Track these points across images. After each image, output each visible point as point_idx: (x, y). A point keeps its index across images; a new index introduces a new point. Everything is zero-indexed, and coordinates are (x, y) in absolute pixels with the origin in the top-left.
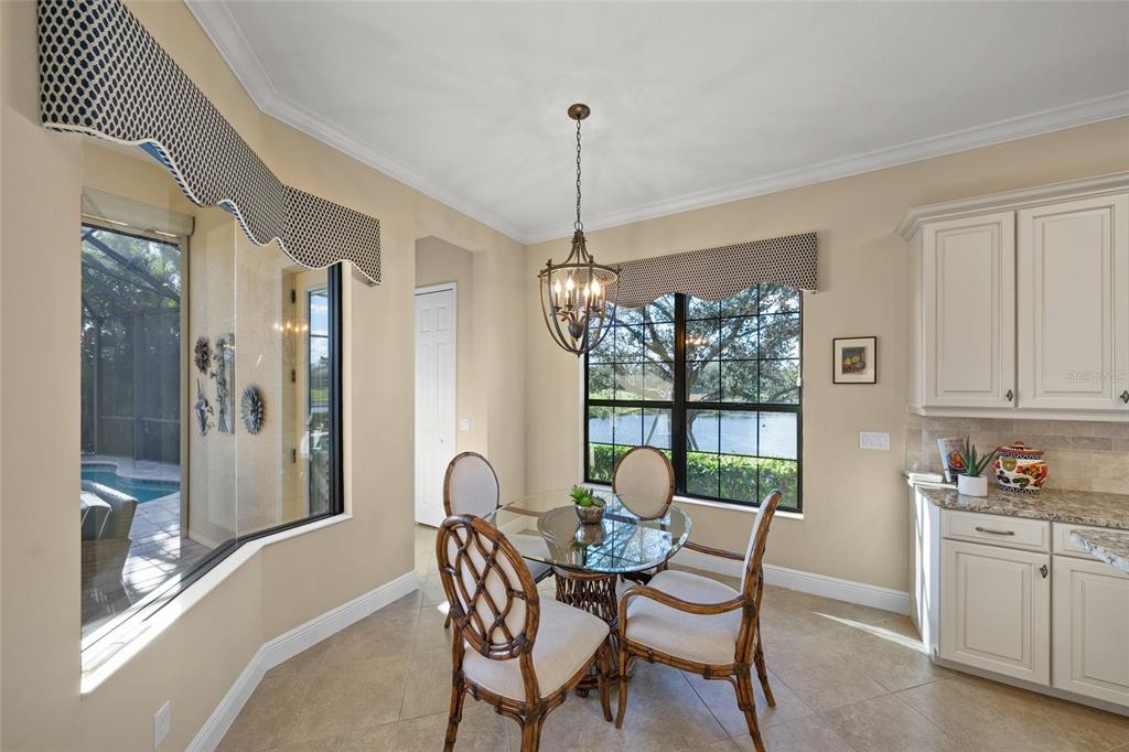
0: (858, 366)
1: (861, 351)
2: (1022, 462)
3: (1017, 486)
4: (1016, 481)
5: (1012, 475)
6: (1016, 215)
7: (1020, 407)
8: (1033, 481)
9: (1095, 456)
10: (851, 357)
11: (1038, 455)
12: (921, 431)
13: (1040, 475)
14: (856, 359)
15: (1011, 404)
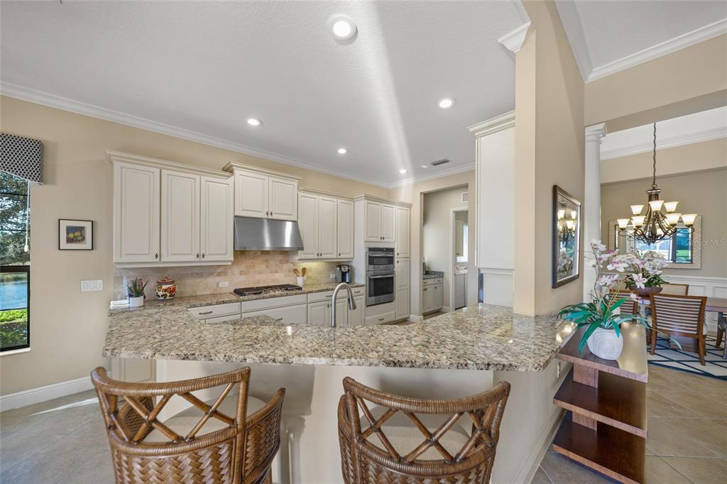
0: (80, 238)
1: (81, 229)
2: (164, 287)
3: (163, 298)
4: (162, 296)
5: (160, 293)
6: (161, 171)
7: (162, 260)
8: (168, 295)
9: (198, 280)
10: (74, 233)
11: (173, 282)
12: (122, 277)
13: (172, 291)
14: (77, 234)
15: (158, 260)
